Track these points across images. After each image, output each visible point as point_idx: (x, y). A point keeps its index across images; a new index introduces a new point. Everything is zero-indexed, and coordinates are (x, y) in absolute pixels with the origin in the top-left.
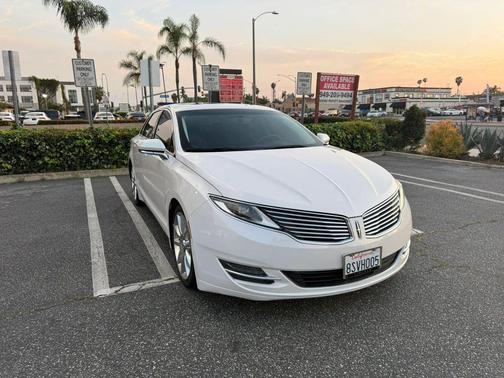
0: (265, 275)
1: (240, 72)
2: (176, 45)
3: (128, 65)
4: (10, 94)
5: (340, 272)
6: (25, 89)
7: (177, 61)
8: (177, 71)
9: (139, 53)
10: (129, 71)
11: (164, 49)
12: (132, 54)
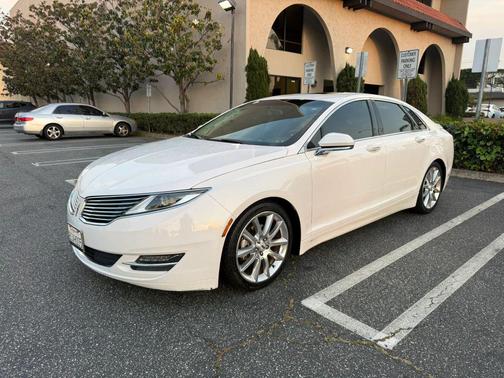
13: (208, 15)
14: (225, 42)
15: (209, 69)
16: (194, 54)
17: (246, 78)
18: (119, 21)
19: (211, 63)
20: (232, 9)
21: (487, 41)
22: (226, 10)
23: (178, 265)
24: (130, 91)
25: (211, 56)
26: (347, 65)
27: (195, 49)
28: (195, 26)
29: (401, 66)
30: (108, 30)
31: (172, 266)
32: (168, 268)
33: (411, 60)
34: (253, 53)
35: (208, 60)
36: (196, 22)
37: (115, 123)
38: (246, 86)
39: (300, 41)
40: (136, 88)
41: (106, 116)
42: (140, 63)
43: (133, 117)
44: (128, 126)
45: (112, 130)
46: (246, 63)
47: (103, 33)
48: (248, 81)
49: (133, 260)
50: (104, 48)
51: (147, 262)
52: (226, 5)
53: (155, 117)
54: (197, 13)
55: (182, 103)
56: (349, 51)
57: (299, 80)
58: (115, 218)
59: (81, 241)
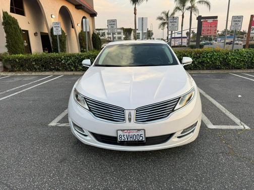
0: (84, 132)
1: (216, 17)
2: (184, 6)
3: (161, 19)
4: (114, 36)
5: (116, 138)
6: (119, 33)
7: (183, 14)
8: (183, 20)
9: (167, 12)
10: (161, 22)
11: (178, 8)
12: (163, 13)
21: (142, 18)
23: (196, 128)
31: (194, 130)
34: (5, 14)
39: (22, 8)
49: (179, 133)
56: (53, 16)
57: (27, 32)
58: (170, 113)
59: (143, 136)
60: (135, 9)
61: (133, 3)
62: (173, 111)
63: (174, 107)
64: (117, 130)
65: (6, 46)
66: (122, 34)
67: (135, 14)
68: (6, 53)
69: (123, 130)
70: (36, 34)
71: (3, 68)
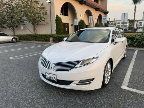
6: (126, 23)
13: (43, 4)
14: (48, 12)
15: (44, 21)
16: (39, 16)
17: (55, 23)
18: (10, 5)
19: (45, 19)
20: (50, 3)
21: (125, 13)
22: (48, 3)
23: (93, 82)
24: (14, 28)
25: (44, 17)
26: (81, 20)
27: (39, 15)
28: (39, 8)
29: (103, 20)
30: (6, 8)
31: (91, 83)
32: (89, 83)
33: (105, 18)
34: (57, 16)
35: (43, 18)
36: (39, 6)
37: (12, 38)
38: (56, 25)
39: (68, 13)
40: (17, 27)
41: (8, 36)
42: (20, 19)
43: (17, 36)
44: (16, 39)
45: (11, 40)
46: (55, 19)
47: (4, 9)
48: (56, 24)
49: (77, 82)
50: (5, 14)
51: (82, 82)
52: (48, 1)
53: (25, 36)
54: (38, 4)
55: (34, 31)
56: (81, 16)
57: (68, 24)
58: (71, 69)
59: (55, 78)
60: (135, 7)
61: (135, 4)
62: (74, 68)
63: (75, 66)
64: (46, 73)
65: (56, 31)
66: (128, 23)
67: (135, 10)
68: (55, 34)
69: (48, 73)
70: (72, 25)
71: (53, 41)
